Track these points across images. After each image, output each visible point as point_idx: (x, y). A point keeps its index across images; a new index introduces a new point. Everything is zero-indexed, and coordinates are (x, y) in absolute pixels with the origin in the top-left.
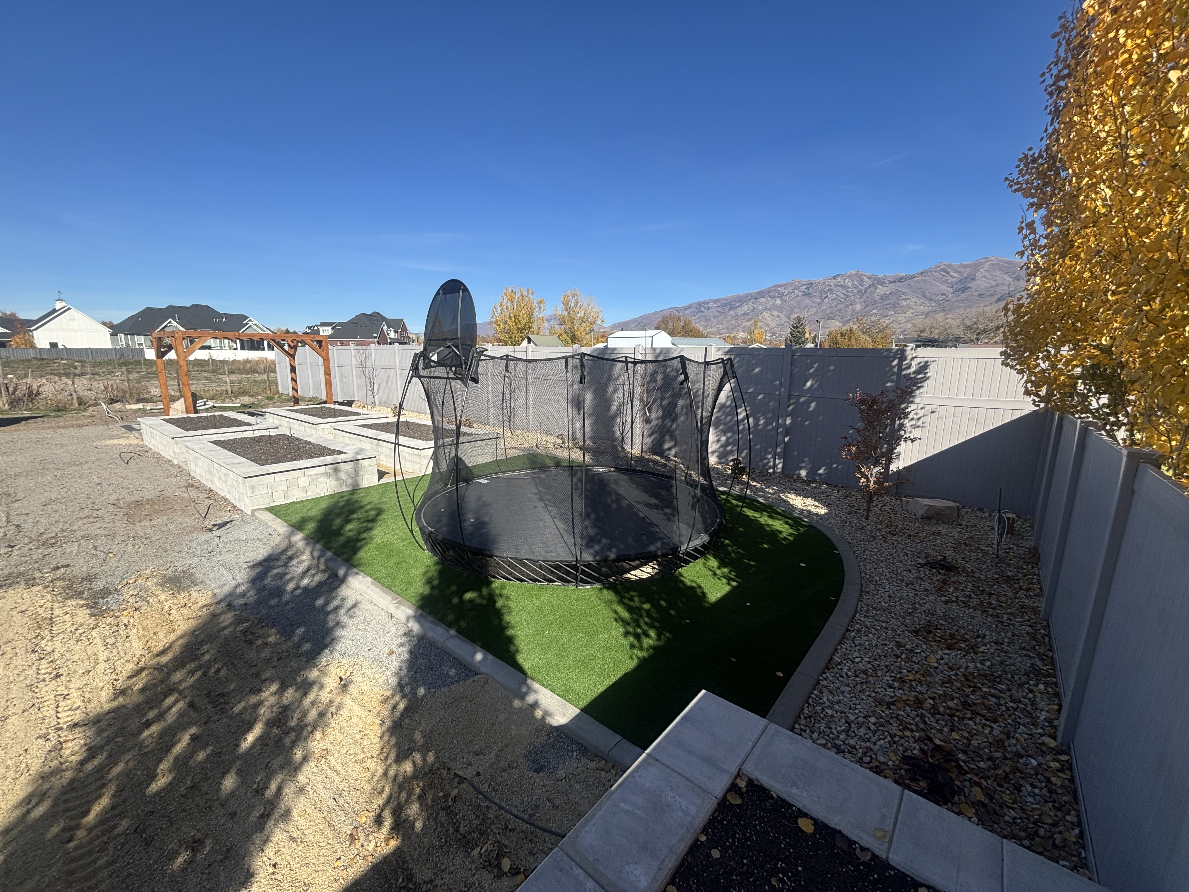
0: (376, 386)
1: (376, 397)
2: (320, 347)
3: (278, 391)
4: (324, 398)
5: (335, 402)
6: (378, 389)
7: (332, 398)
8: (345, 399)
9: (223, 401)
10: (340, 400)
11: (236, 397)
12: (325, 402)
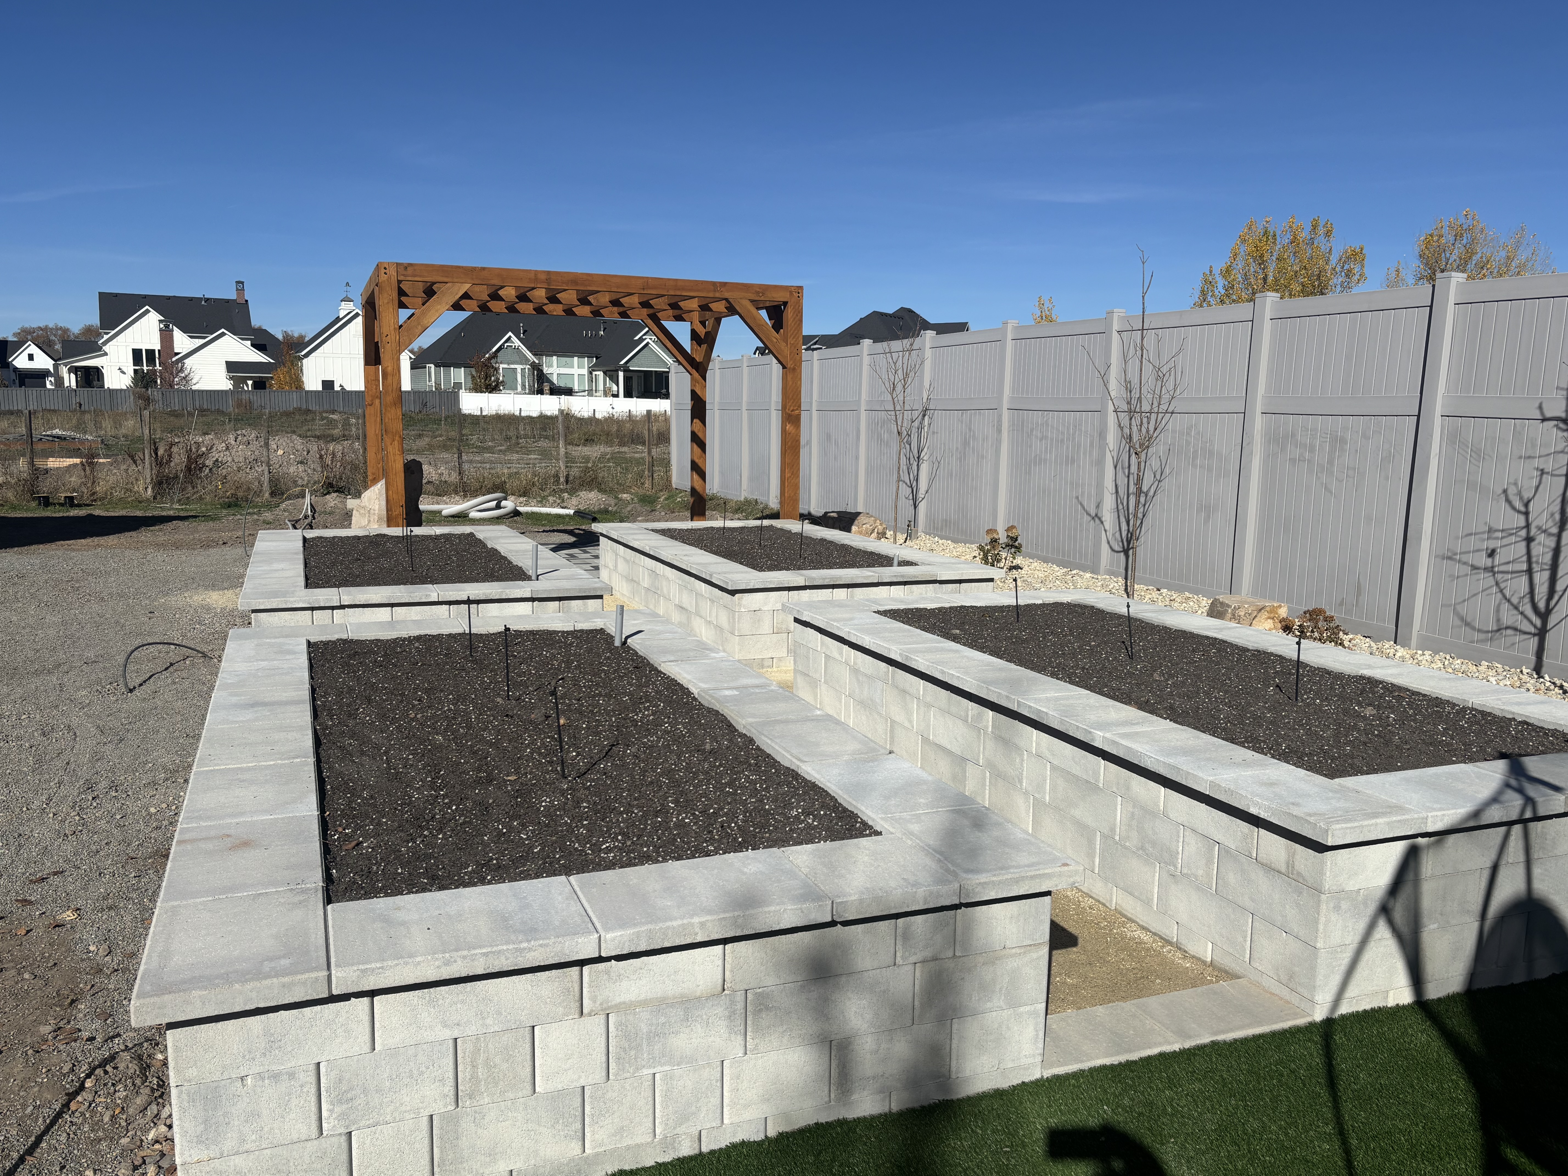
0: (924, 467)
1: (922, 507)
2: (778, 325)
3: (669, 480)
4: (774, 503)
5: (803, 517)
6: (931, 481)
7: (795, 500)
8: (834, 507)
9: (542, 502)
10: (817, 510)
11: (573, 492)
12: (775, 516)
